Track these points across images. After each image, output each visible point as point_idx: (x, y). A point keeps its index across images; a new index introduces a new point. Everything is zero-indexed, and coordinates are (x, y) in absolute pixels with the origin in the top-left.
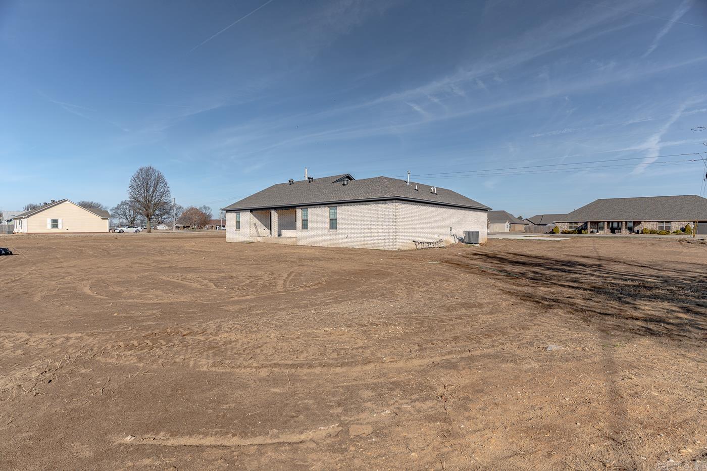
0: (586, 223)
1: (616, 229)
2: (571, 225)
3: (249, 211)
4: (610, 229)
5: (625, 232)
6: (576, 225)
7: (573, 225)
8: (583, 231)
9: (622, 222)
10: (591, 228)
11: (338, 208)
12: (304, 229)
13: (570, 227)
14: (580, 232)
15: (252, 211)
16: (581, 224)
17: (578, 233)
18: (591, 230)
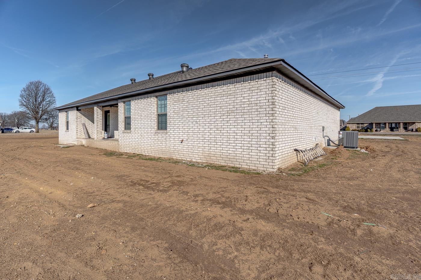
0: (372, 124)
1: (395, 128)
2: (358, 125)
3: (76, 108)
4: (390, 128)
5: (402, 130)
6: (362, 125)
7: (360, 125)
8: (369, 130)
9: (400, 123)
10: (376, 128)
11: (169, 97)
12: (128, 129)
13: (358, 127)
14: (366, 131)
15: (78, 108)
16: (366, 125)
17: (365, 132)
18: (376, 129)
